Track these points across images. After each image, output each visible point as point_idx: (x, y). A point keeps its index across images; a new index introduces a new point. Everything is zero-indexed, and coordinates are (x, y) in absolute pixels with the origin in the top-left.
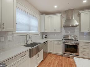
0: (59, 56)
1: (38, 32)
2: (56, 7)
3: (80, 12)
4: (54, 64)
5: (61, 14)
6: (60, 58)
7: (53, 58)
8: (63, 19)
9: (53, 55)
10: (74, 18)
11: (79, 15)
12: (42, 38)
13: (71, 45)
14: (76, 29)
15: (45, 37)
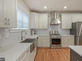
0: (47, 49)
1: (28, 29)
2: (45, 7)
3: (62, 14)
4: (46, 55)
5: (48, 14)
6: (49, 50)
7: (43, 51)
8: (49, 18)
9: (43, 49)
10: (56, 18)
11: (60, 16)
12: (32, 34)
13: (55, 39)
14: (58, 26)
15: (35, 34)
